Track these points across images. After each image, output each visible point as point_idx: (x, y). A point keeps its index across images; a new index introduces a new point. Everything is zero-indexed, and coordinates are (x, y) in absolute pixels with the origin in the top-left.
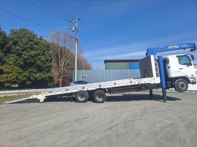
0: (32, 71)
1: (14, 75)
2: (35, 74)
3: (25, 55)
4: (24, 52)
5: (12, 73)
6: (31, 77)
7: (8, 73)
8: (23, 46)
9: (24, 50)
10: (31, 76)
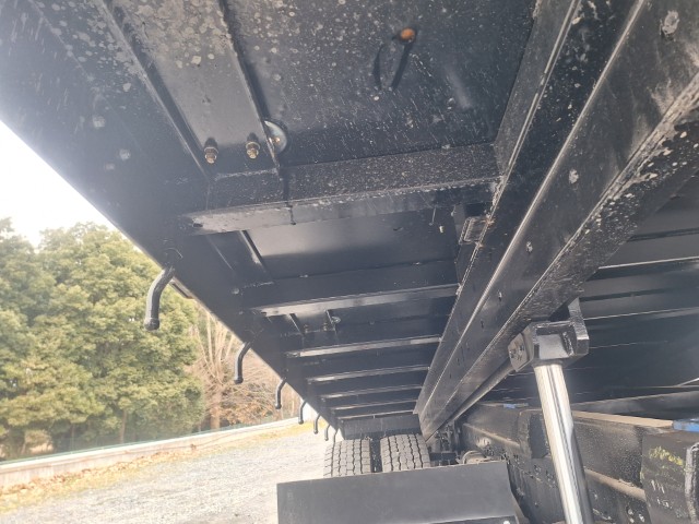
0: (124, 377)
1: (61, 397)
2: (134, 387)
3: (102, 315)
4: (98, 307)
5: (53, 387)
6: (123, 399)
7: (40, 388)
8: (94, 285)
9: (95, 299)
10: (120, 396)
